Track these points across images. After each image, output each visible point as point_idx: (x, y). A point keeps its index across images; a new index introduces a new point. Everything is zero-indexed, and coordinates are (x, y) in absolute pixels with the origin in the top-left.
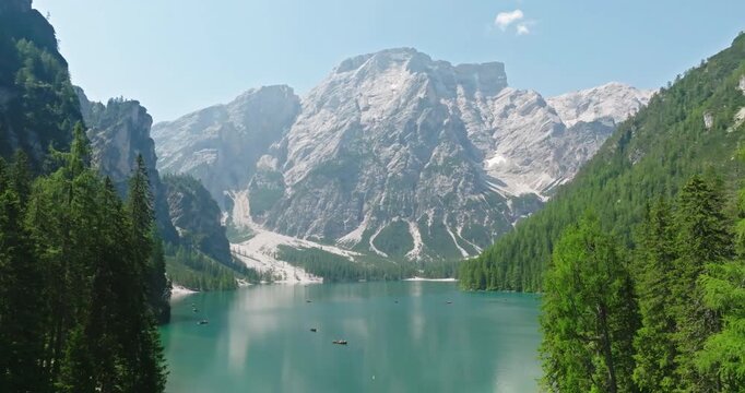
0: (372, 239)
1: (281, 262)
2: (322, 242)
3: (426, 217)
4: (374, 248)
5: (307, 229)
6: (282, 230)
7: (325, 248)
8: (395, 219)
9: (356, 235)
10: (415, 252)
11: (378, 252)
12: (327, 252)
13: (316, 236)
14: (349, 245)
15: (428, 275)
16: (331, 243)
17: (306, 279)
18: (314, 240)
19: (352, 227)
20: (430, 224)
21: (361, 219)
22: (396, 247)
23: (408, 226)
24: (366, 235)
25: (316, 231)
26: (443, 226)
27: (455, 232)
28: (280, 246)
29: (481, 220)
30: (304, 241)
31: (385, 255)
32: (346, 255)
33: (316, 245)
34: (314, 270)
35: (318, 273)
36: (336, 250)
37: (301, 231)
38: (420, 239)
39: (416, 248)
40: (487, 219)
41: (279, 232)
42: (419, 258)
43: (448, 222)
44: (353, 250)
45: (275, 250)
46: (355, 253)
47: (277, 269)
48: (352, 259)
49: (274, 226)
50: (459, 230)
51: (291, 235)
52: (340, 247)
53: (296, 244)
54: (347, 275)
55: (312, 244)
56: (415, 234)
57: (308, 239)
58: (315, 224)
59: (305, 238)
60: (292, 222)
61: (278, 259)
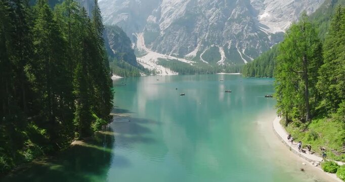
0: (201, 55)
1: (159, 66)
2: (178, 57)
3: (227, 45)
4: (202, 60)
5: (171, 50)
6: (159, 51)
7: (179, 59)
8: (212, 46)
9: (194, 53)
10: (221, 62)
11: (204, 61)
12: (180, 62)
13: (175, 54)
14: (191, 58)
15: (227, 72)
16: (182, 57)
17: (170, 73)
18: (174, 56)
19: (192, 50)
20: (229, 48)
21: (196, 46)
22: (212, 59)
23: (218, 49)
24: (198, 53)
25: (175, 51)
26: (236, 49)
27: (241, 51)
28: (159, 59)
29: (255, 46)
30: (169, 56)
31: (207, 63)
32: (189, 63)
33: (175, 58)
34: (174, 69)
35: (177, 71)
36: (184, 61)
37: (168, 51)
38: (224, 55)
39: (222, 59)
40: (257, 45)
41: (158, 52)
42: (223, 64)
43: (238, 46)
44: (192, 60)
45: (156, 60)
46: (193, 62)
47: (158, 69)
48: (192, 65)
49: (156, 49)
50: (244, 50)
51: (164, 53)
52: (186, 59)
53: (166, 58)
54: (189, 71)
55: (173, 58)
56: (222, 52)
57: (171, 55)
58: (174, 48)
59: (170, 55)
60: (164, 48)
61: (158, 64)
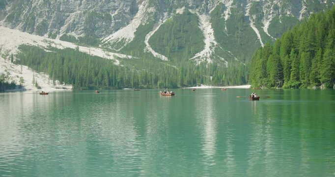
0: (148, 37)
1: (19, 67)
2: (81, 42)
3: (222, 8)
4: (151, 50)
5: (62, 23)
6: (29, 27)
7: (82, 49)
8: (180, 11)
9: (127, 33)
10: (205, 54)
11: (155, 54)
12: (85, 53)
13: (73, 34)
14: (118, 46)
15: (218, 81)
16: (94, 43)
18: (71, 39)
19: (123, 22)
20: (226, 18)
21: (134, 11)
22: (181, 48)
23: (197, 20)
24: (141, 32)
25: (73, 27)
26: (245, 19)
27: (259, 25)
28: (23, 47)
29: (296, 12)
30: (57, 40)
31: (164, 58)
32: (112, 58)
33: (73, 46)
34: (60, 76)
36: (97, 52)
37: (54, 26)
38: (212, 37)
39: (207, 49)
40: (303, 11)
42: (209, 61)
43: (251, 13)
44: (122, 52)
45: (15, 51)
46: (123, 56)
47: (13, 74)
48: (117, 63)
49: (18, 21)
50: (266, 25)
51: (40, 33)
52: (106, 47)
53: (45, 45)
54: (106, 81)
55: (67, 45)
56: (208, 30)
57: (62, 39)
58: (72, 18)
59: (58, 36)
60: (40, 15)
61: (17, 63)
